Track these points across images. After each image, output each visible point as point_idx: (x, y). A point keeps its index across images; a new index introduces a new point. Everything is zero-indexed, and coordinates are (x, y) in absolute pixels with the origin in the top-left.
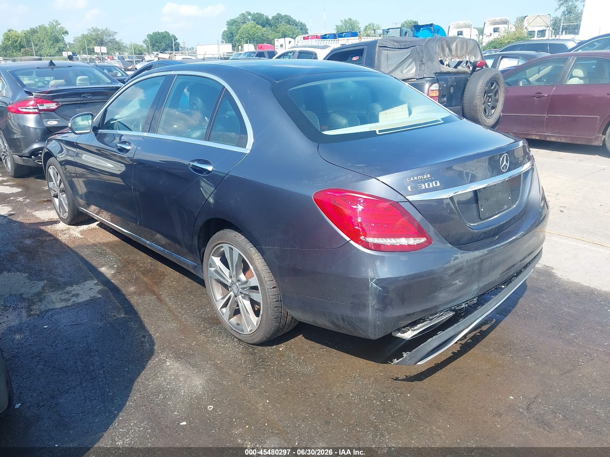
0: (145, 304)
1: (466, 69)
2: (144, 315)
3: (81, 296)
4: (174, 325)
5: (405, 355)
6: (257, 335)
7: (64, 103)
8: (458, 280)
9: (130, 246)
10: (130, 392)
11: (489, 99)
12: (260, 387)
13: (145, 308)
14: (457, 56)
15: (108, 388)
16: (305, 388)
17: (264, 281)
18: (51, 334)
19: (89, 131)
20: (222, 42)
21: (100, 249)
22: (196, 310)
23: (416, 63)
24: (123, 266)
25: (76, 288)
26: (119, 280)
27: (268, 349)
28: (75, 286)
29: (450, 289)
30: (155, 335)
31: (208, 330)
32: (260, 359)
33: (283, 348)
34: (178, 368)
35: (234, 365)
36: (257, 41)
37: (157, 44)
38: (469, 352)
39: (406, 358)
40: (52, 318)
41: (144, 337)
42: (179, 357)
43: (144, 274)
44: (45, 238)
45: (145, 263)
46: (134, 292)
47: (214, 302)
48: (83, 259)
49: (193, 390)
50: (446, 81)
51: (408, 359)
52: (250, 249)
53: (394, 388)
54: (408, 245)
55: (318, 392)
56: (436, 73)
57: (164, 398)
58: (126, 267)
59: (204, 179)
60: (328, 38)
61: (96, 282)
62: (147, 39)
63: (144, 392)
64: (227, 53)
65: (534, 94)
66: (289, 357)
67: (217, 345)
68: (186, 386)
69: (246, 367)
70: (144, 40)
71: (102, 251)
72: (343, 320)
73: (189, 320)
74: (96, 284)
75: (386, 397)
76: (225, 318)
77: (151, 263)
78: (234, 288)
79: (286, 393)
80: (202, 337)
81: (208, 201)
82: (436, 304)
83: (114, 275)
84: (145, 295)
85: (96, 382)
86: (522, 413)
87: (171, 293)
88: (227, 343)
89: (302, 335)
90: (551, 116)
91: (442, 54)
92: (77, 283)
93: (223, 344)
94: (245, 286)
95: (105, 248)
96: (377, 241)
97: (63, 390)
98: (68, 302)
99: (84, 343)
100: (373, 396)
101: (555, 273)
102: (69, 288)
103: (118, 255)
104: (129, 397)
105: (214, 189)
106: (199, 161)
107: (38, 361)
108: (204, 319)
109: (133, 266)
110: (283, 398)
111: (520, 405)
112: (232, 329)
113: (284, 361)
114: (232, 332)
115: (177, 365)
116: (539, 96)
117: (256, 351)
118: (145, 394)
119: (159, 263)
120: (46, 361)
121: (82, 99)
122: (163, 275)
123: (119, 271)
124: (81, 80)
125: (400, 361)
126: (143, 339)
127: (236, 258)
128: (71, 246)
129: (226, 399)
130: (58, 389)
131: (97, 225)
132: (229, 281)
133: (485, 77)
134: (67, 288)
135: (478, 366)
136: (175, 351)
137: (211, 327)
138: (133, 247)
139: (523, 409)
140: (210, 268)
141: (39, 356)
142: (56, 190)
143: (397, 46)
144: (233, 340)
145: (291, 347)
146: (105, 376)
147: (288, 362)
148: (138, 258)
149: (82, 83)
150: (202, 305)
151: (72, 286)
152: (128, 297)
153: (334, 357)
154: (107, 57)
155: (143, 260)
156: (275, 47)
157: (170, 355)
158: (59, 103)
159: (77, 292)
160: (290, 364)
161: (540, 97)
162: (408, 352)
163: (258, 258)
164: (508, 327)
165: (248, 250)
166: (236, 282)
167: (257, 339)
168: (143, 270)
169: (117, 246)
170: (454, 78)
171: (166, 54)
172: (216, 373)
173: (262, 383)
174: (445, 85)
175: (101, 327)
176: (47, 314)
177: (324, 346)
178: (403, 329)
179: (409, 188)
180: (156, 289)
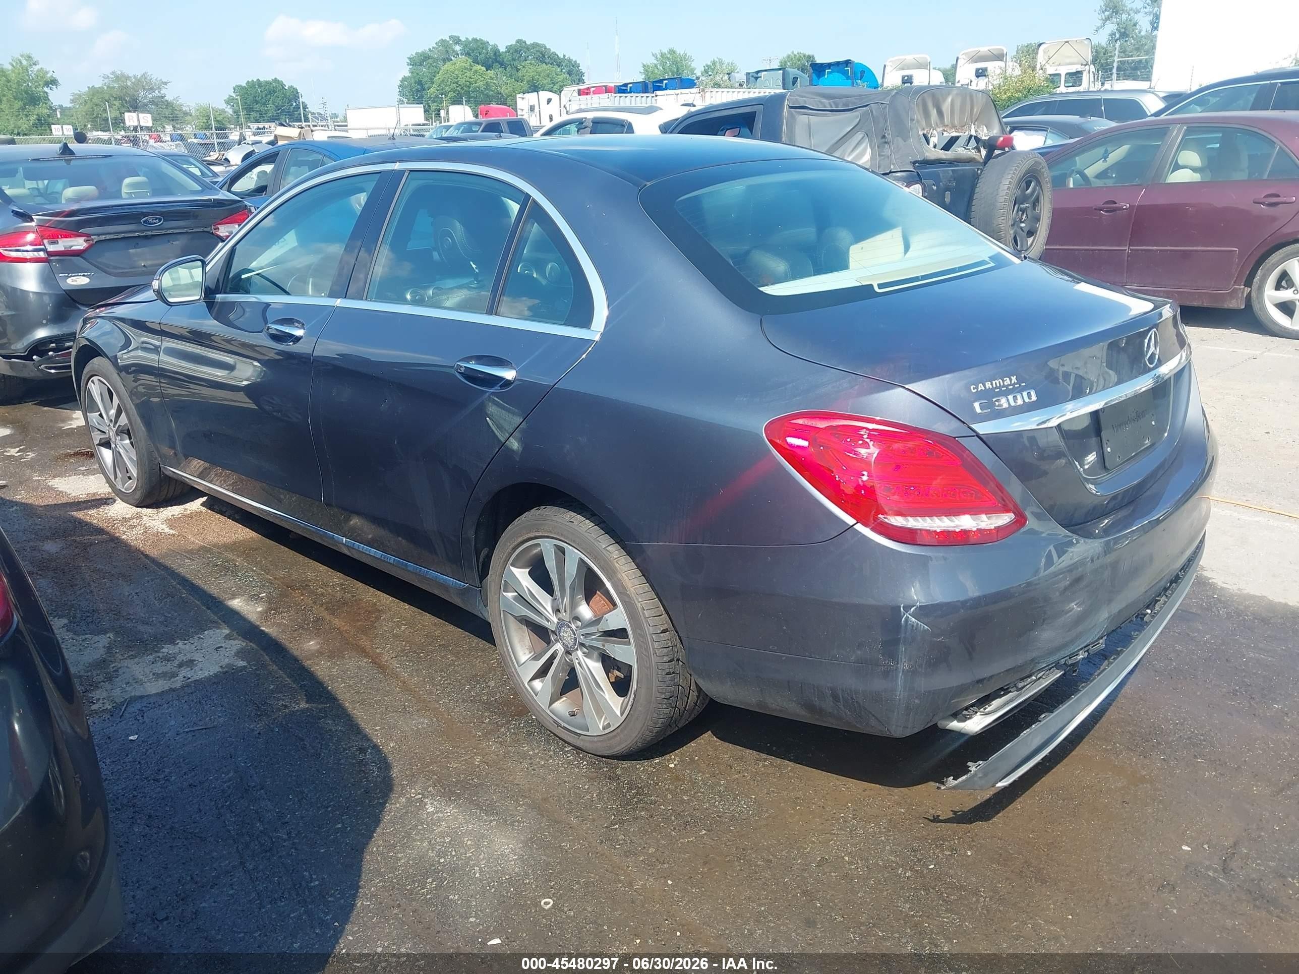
0: (350, 678)
1: (973, 153)
2: (353, 702)
3: (200, 665)
4: (422, 722)
5: (973, 767)
6: (622, 736)
7: (103, 238)
8: (1075, 603)
9: (286, 549)
10: (360, 876)
11: (1022, 214)
12: (645, 851)
13: (350, 686)
14: (954, 127)
15: (306, 870)
16: (744, 849)
17: (642, 618)
18: (148, 753)
19: (198, 298)
20: (402, 102)
21: (219, 558)
22: (465, 685)
23: (871, 141)
24: (280, 595)
25: (183, 647)
26: (279, 625)
27: (642, 767)
28: (181, 643)
29: (1061, 620)
30: (389, 748)
31: (503, 730)
32: (632, 789)
33: (676, 762)
34: (456, 819)
35: (578, 804)
36: (475, 98)
37: (257, 107)
38: (1073, 753)
39: (975, 774)
40: (143, 716)
41: (362, 750)
42: (453, 793)
43: (332, 613)
44: (89, 537)
45: (327, 586)
46: (318, 651)
47: (514, 666)
48: (184, 582)
49: (500, 865)
50: (936, 178)
51: (980, 775)
52: (609, 548)
53: (935, 839)
54: (979, 530)
55: (775, 857)
56: (914, 163)
57: (439, 886)
58: (287, 596)
59: (496, 399)
60: (630, 92)
61: (227, 631)
62: (234, 95)
63: (390, 875)
64: (413, 125)
65: (1100, 204)
66: (693, 782)
67: (530, 762)
68: (481, 857)
69: (605, 809)
70: (226, 97)
71: (226, 562)
72: (835, 697)
73: (454, 709)
74: (228, 637)
75: (922, 859)
76: (542, 701)
77: (343, 585)
78: (566, 634)
79: (705, 863)
80: (492, 746)
81: (508, 448)
82: (1034, 655)
83: (265, 615)
84: (343, 657)
85: (275, 858)
86: (1214, 880)
87: (402, 651)
88: (551, 757)
89: (710, 732)
90: (1138, 250)
91: (924, 123)
92: (185, 637)
93: (541, 758)
94: (593, 629)
95: (230, 556)
96: (912, 523)
97: (205, 880)
98: (172, 680)
99: (229, 772)
100: (893, 859)
101: (1210, 578)
102: (167, 649)
103: (262, 570)
104: (359, 887)
105: (522, 420)
106: (480, 359)
107: (132, 818)
108: (488, 705)
109: (302, 595)
110: (702, 873)
111: (1208, 863)
112: (559, 725)
113: (685, 792)
114: (559, 731)
115: (450, 811)
116: (1111, 208)
117: (618, 772)
118: (395, 881)
119: (360, 584)
120: (150, 816)
121: (143, 228)
122: (374, 612)
123: (274, 607)
124: (132, 185)
125: (963, 781)
126: (361, 757)
127: (571, 569)
128: (154, 553)
129: (578, 883)
130: (192, 878)
131: (202, 505)
132: (552, 621)
133: (1015, 169)
134: (163, 647)
135: (1099, 782)
136: (439, 780)
137: (508, 722)
138: (292, 552)
139: (1215, 870)
140: (504, 594)
141: (131, 804)
142: (106, 429)
143: (828, 105)
144: (562, 749)
145: (692, 760)
146: (294, 844)
147: (695, 793)
148: (310, 575)
149: (134, 193)
150: (476, 675)
151: (172, 642)
152: (307, 663)
153: (790, 778)
154: (148, 136)
155: (323, 580)
156: (519, 111)
157: (430, 789)
158: (93, 237)
159: (189, 656)
160: (699, 797)
161: (1113, 210)
162: (981, 762)
163: (626, 568)
164: (1140, 696)
165: (604, 552)
166: (570, 622)
167: (623, 746)
168: (327, 603)
169: (256, 549)
170: (951, 173)
171: (291, 128)
172: (542, 825)
173: (648, 841)
174: (935, 188)
175: (259, 733)
176: (130, 709)
177: (764, 756)
178: (965, 712)
179: (977, 405)
180: (365, 642)
